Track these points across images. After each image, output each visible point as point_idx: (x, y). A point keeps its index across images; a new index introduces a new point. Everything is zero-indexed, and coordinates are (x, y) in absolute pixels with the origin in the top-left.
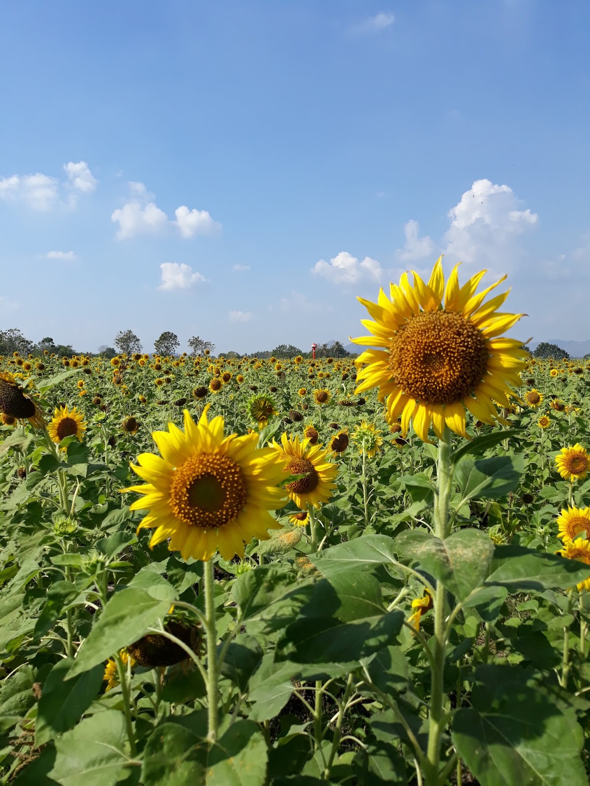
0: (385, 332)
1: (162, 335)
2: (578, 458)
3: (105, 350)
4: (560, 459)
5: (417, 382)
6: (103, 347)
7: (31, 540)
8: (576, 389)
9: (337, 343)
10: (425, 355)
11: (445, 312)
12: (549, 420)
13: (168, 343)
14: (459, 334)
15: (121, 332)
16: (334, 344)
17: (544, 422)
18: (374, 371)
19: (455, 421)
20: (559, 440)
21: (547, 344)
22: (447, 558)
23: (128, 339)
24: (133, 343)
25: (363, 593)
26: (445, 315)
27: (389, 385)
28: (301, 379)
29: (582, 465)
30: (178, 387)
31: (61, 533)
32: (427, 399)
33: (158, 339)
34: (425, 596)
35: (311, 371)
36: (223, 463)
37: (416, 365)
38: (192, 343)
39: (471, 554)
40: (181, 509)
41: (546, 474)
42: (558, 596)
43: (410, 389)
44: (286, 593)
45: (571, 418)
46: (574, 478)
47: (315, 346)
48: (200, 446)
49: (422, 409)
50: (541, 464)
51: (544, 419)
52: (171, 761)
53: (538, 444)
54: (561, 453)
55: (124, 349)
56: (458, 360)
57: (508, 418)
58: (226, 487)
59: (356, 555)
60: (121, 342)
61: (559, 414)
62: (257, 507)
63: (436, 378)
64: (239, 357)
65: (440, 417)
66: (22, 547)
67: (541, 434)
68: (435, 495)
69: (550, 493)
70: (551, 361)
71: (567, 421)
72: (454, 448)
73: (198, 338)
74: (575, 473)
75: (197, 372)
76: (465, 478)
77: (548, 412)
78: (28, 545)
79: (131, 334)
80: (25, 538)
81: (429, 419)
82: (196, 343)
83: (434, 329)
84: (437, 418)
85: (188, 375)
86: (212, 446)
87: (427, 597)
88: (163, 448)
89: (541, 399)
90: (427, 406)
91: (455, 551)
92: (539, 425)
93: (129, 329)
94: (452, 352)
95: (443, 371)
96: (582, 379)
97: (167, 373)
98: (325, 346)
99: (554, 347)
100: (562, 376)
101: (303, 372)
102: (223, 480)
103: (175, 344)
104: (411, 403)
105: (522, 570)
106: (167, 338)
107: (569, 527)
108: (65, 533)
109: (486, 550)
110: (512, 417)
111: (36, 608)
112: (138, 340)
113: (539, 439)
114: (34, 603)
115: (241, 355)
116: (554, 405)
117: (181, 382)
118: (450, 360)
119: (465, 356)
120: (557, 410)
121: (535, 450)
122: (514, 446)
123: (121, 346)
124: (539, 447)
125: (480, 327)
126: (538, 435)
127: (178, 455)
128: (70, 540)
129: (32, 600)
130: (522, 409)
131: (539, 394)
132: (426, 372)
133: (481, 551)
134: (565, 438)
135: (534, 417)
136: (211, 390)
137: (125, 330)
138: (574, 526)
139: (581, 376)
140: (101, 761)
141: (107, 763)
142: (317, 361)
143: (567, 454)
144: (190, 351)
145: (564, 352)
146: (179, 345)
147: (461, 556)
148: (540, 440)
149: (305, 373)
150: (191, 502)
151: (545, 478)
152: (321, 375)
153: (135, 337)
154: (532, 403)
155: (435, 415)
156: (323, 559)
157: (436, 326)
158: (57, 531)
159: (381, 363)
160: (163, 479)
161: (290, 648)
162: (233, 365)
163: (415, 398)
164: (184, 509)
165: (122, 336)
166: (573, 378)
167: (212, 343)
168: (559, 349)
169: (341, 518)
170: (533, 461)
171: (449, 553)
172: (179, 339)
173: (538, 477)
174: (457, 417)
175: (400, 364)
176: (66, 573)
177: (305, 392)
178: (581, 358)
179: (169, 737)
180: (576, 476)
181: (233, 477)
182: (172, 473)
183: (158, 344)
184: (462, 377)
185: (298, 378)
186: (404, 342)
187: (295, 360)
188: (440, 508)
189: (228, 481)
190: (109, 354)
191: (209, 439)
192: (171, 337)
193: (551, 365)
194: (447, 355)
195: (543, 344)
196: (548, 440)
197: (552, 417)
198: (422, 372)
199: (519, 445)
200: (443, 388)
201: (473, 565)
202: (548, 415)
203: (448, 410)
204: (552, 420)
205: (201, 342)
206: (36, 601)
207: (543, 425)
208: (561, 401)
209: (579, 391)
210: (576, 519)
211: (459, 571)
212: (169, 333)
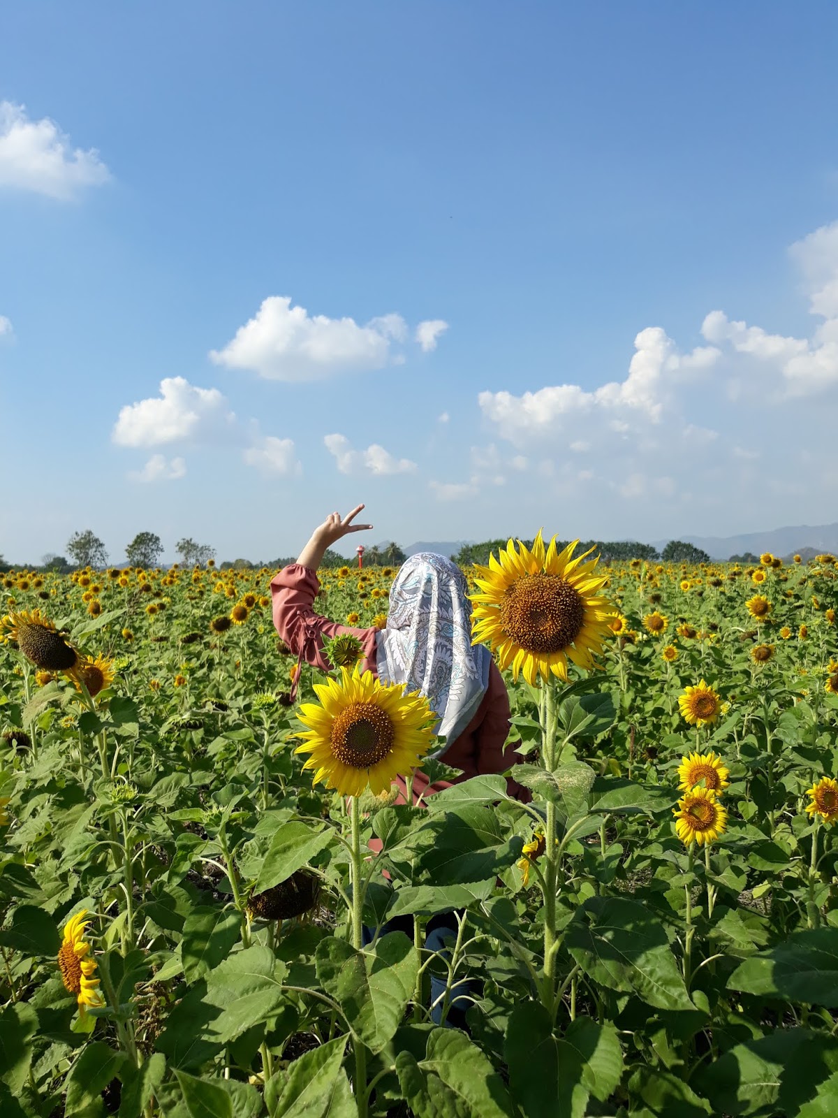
0: (496, 591)
1: (138, 537)
2: (704, 699)
3: (52, 560)
4: (684, 697)
5: (525, 635)
6: (48, 556)
7: (69, 814)
8: (715, 606)
9: (393, 545)
10: (532, 613)
11: (546, 575)
12: (676, 650)
13: (145, 549)
14: (559, 594)
15: (76, 533)
16: (389, 546)
17: (669, 653)
18: (488, 625)
19: (558, 668)
20: (692, 677)
21: (679, 542)
22: (556, 785)
23: (86, 544)
24: (94, 549)
25: (484, 826)
26: (547, 578)
27: (501, 636)
28: (348, 599)
29: (710, 707)
30: (175, 615)
31: (120, 800)
32: (534, 649)
33: (131, 543)
34: (533, 840)
35: (362, 588)
36: (375, 711)
37: (524, 620)
38: (181, 548)
39: (576, 781)
40: (340, 751)
41: (675, 721)
42: (679, 857)
43: (520, 641)
44: (421, 826)
45: (705, 645)
46: (701, 723)
47: (361, 549)
48: (355, 697)
49: (530, 657)
50: (668, 708)
51: (670, 649)
52: (337, 965)
53: (665, 682)
54: (685, 693)
55: (81, 558)
56: (559, 616)
57: (624, 650)
58: (378, 730)
59: (471, 795)
60: (77, 548)
61: (687, 642)
62: (401, 748)
63: (542, 631)
64: (251, 567)
65: (545, 664)
66: (60, 822)
67: (667, 669)
68: (543, 734)
69: (675, 743)
70: (684, 568)
71: (700, 652)
72: (558, 690)
73: (191, 540)
74: (701, 717)
75: (202, 593)
76: (569, 716)
77: (676, 641)
78: (66, 820)
79: (91, 536)
80: (60, 812)
81: (536, 666)
82: (187, 547)
83: (538, 591)
84: (543, 666)
85: (189, 597)
86: (365, 696)
87: (536, 841)
88: (324, 700)
89: (665, 625)
90: (533, 655)
91: (562, 780)
92: (664, 657)
93: (89, 529)
94: (553, 610)
95: (547, 626)
96: (723, 593)
97: (158, 595)
98: (376, 548)
99: (688, 546)
100: (698, 589)
101: (351, 590)
102: (375, 725)
103: (156, 550)
104: (521, 652)
105: (622, 799)
106: (145, 541)
107: (691, 775)
108: (125, 800)
109: (589, 777)
110: (630, 648)
111: (97, 887)
112: (101, 545)
113: (665, 675)
114: (93, 882)
115: (254, 563)
116: (682, 631)
117: (178, 608)
118: (552, 616)
119: (564, 612)
120: (688, 637)
121: (662, 690)
122: (634, 685)
123: (77, 555)
124: (666, 686)
125: (576, 588)
126: (664, 670)
127: (336, 705)
128: (131, 807)
129: (91, 879)
130: (645, 636)
131: (662, 618)
132: (533, 627)
133: (584, 778)
134: (698, 673)
135: (657, 647)
136: (234, 621)
137: (82, 531)
138: (697, 775)
139: (721, 589)
140: (255, 988)
141: (260, 990)
142: (367, 572)
143: (692, 694)
144: (179, 558)
145: (702, 553)
146: (162, 550)
147: (568, 783)
148: (667, 677)
149: (354, 590)
150: (349, 745)
151: (675, 726)
152: (377, 593)
153: (96, 540)
154: (654, 629)
155: (541, 662)
156: (438, 800)
157: (540, 588)
158: (115, 798)
159: (493, 617)
160: (324, 725)
161: (425, 875)
162: (247, 580)
163: (524, 649)
164: (343, 751)
165: (78, 539)
166: (712, 593)
167: (211, 548)
168: (695, 550)
169: (440, 772)
170: (659, 704)
171: (557, 781)
172: (162, 543)
173: (666, 725)
174: (560, 664)
175: (510, 619)
176: (126, 848)
177: (357, 618)
178: (726, 561)
179: (333, 947)
180: (704, 722)
181: (384, 723)
182: (332, 721)
183: (132, 550)
184: (562, 631)
185: (344, 598)
186: (513, 601)
187: (339, 573)
188: (548, 745)
189: (379, 726)
190: (59, 566)
191: (362, 690)
192: (150, 540)
193: (685, 573)
194: (550, 613)
195: (673, 543)
196: (676, 677)
197: (679, 646)
198: (530, 627)
199: (642, 683)
200: (547, 640)
201: (578, 789)
202: (675, 644)
203: (553, 657)
204: (680, 651)
205: (195, 547)
206: (95, 880)
207: (669, 657)
208: (690, 625)
209: (720, 609)
210: (699, 767)
211: (566, 794)
212: (147, 534)
